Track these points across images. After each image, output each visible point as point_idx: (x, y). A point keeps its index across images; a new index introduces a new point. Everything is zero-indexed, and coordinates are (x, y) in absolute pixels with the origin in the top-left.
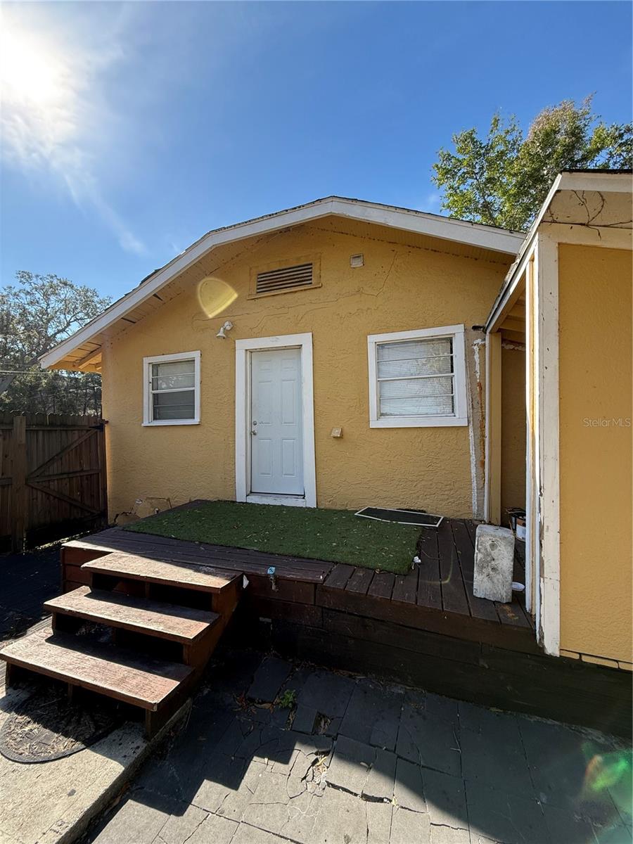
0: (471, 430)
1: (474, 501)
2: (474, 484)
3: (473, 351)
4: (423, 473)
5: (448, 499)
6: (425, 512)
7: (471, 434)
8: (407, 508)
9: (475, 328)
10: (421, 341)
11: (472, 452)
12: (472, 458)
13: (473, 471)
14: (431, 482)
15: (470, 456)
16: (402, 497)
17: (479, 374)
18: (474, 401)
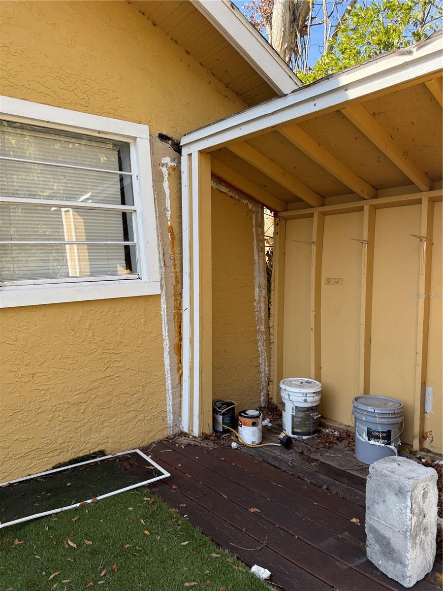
0: (163, 300)
1: (169, 408)
2: (169, 382)
3: (161, 175)
4: (96, 384)
5: (136, 416)
6: (102, 453)
7: (164, 306)
8: (73, 456)
9: (163, 137)
10: (91, 138)
11: (165, 333)
12: (165, 343)
13: (167, 361)
14: (109, 398)
15: (163, 340)
16: (60, 440)
17: (170, 213)
18: (166, 255)
